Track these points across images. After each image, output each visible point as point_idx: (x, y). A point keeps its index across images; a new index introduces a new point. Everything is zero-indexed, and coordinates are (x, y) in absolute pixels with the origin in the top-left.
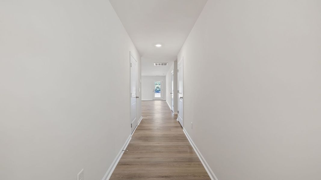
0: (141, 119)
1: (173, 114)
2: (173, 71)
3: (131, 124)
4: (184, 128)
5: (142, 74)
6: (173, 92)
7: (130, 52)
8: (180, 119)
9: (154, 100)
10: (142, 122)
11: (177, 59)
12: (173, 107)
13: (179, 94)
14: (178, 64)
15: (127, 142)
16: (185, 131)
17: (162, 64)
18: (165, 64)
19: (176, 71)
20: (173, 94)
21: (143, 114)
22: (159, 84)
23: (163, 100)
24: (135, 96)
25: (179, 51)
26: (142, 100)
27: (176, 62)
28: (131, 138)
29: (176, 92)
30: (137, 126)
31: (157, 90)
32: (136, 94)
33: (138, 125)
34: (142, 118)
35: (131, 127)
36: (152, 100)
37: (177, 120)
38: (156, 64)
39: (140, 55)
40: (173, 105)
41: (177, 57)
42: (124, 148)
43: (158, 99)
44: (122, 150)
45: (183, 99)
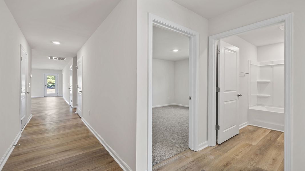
0: (31, 118)
1: (71, 109)
2: (71, 67)
3: (21, 121)
4: (82, 118)
5: (33, 67)
6: (71, 87)
7: (21, 45)
8: (79, 111)
9: (45, 97)
10: (32, 120)
11: (76, 56)
12: (71, 102)
13: (78, 89)
14: (77, 61)
15: (17, 138)
16: (83, 120)
17: (59, 59)
18: (63, 59)
19: (75, 67)
20: (71, 90)
21: (32, 113)
22: (52, 78)
23: (59, 96)
24: (25, 92)
25: (79, 50)
26: (32, 97)
27: (75, 59)
28: (20, 135)
29: (75, 86)
30: (26, 124)
31: (49, 85)
32: (26, 89)
33: (28, 122)
34: (32, 116)
35: (21, 124)
36: (43, 96)
37: (76, 113)
38: (51, 58)
39: (31, 47)
40: (71, 99)
41: (76, 54)
42: (14, 144)
43: (51, 96)
44: (12, 145)
45: (82, 94)
